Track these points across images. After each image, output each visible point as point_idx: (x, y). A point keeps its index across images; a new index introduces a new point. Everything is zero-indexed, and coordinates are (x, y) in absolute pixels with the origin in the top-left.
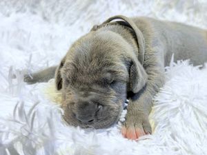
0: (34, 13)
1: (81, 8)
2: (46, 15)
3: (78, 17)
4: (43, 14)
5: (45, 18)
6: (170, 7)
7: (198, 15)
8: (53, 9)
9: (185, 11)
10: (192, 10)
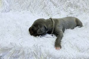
0: (28, 10)
3: (41, 11)
4: (31, 10)
5: (31, 12)
6: (69, 6)
8: (33, 9)
9: (74, 7)
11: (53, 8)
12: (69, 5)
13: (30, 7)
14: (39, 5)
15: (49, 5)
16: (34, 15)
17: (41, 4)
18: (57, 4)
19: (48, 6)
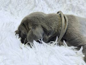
0: (6, 11)
1: (30, 9)
2: (12, 12)
4: (11, 11)
5: (11, 13)
7: (81, 14)
8: (16, 9)
9: (76, 12)
10: (79, 12)
11: (47, 10)
12: (70, 9)
13: (10, 6)
14: (25, 4)
15: (42, 5)
16: (16, 19)
17: (28, 3)
18: (53, 5)
19: (40, 6)
